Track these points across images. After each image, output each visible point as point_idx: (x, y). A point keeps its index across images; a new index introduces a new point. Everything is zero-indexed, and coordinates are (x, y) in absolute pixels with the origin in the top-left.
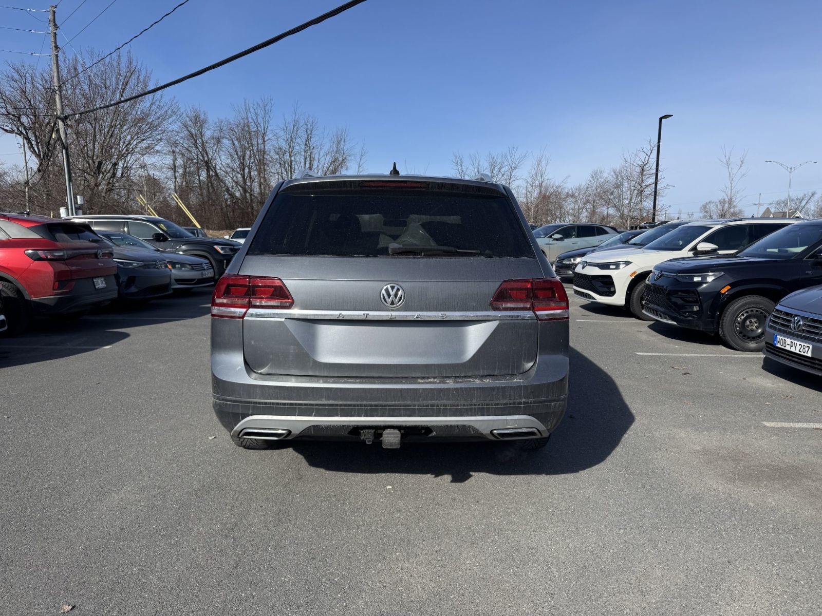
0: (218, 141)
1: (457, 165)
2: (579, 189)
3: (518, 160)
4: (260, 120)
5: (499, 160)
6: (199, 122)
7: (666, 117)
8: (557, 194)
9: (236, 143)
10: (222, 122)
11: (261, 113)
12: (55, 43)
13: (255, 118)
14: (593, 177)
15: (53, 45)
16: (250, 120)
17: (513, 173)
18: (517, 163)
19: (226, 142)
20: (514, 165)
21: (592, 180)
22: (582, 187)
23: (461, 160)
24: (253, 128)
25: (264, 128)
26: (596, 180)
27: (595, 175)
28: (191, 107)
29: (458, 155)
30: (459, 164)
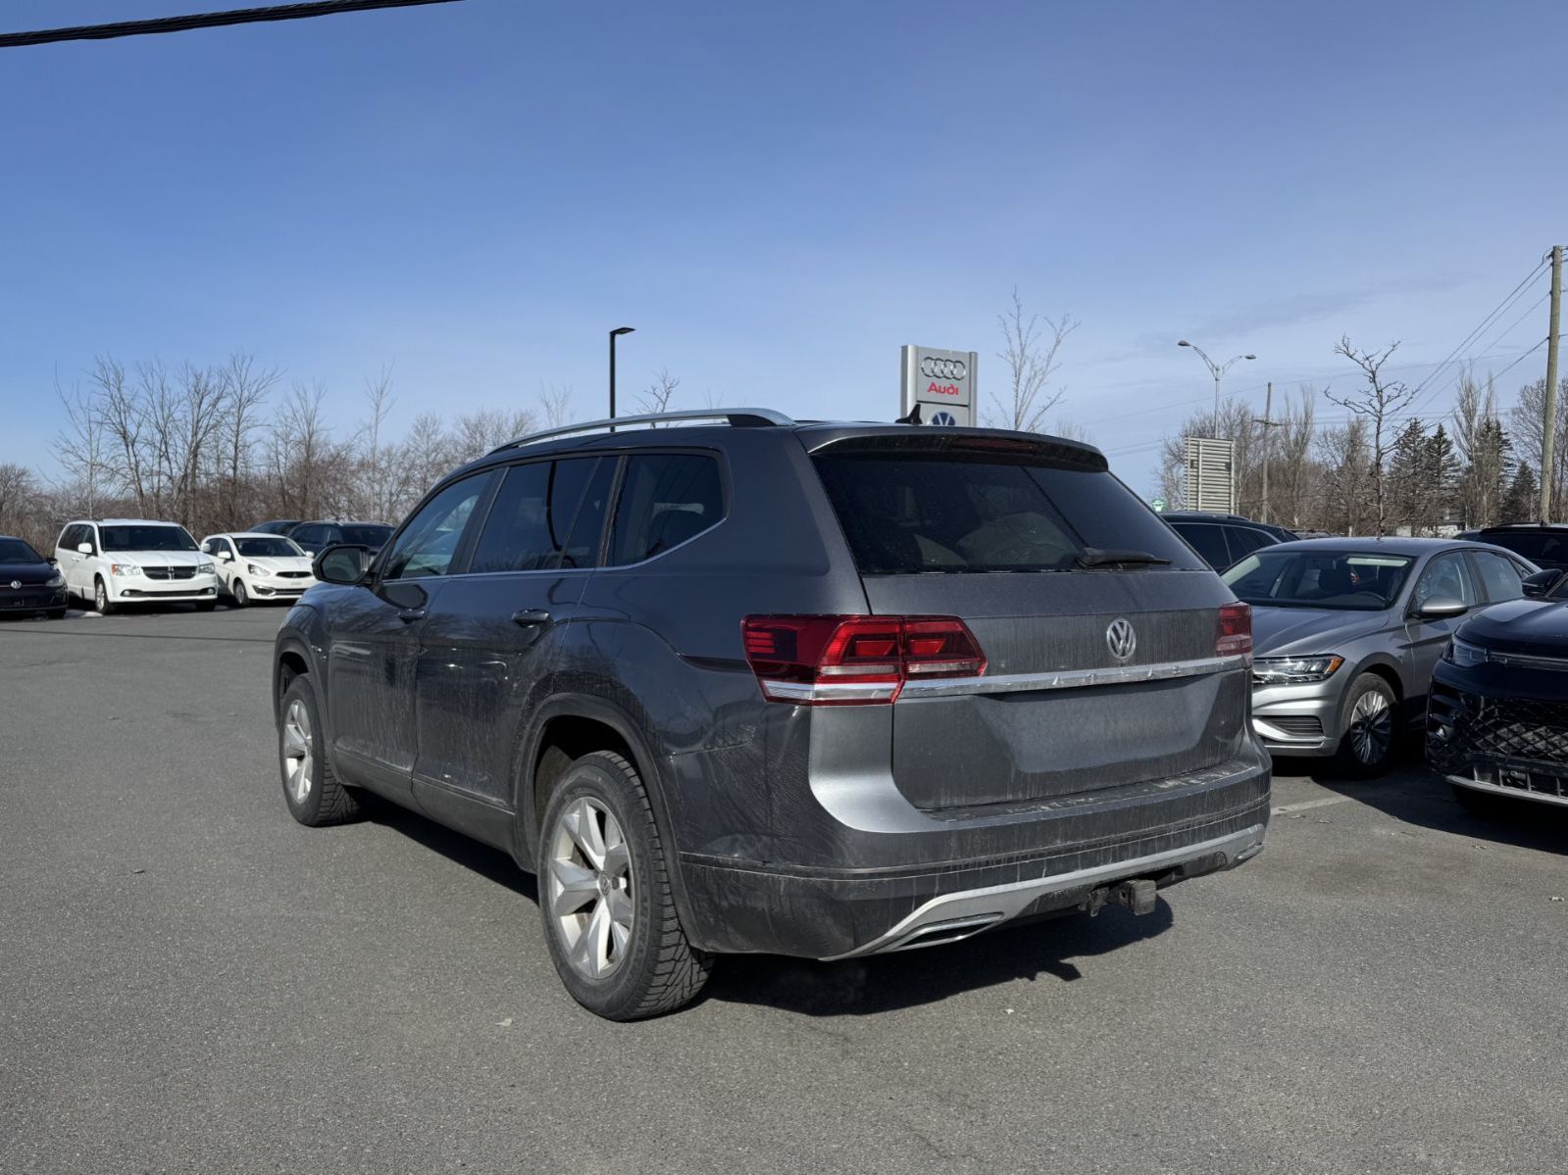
1: (107, 383)
2: (389, 453)
3: (257, 383)
5: (214, 382)
7: (623, 331)
8: (338, 462)
14: (418, 432)
17: (246, 413)
18: (253, 390)
20: (246, 394)
21: (418, 437)
22: (394, 451)
23: (117, 374)
26: (425, 439)
27: (424, 428)
29: (108, 361)
30: (111, 382)
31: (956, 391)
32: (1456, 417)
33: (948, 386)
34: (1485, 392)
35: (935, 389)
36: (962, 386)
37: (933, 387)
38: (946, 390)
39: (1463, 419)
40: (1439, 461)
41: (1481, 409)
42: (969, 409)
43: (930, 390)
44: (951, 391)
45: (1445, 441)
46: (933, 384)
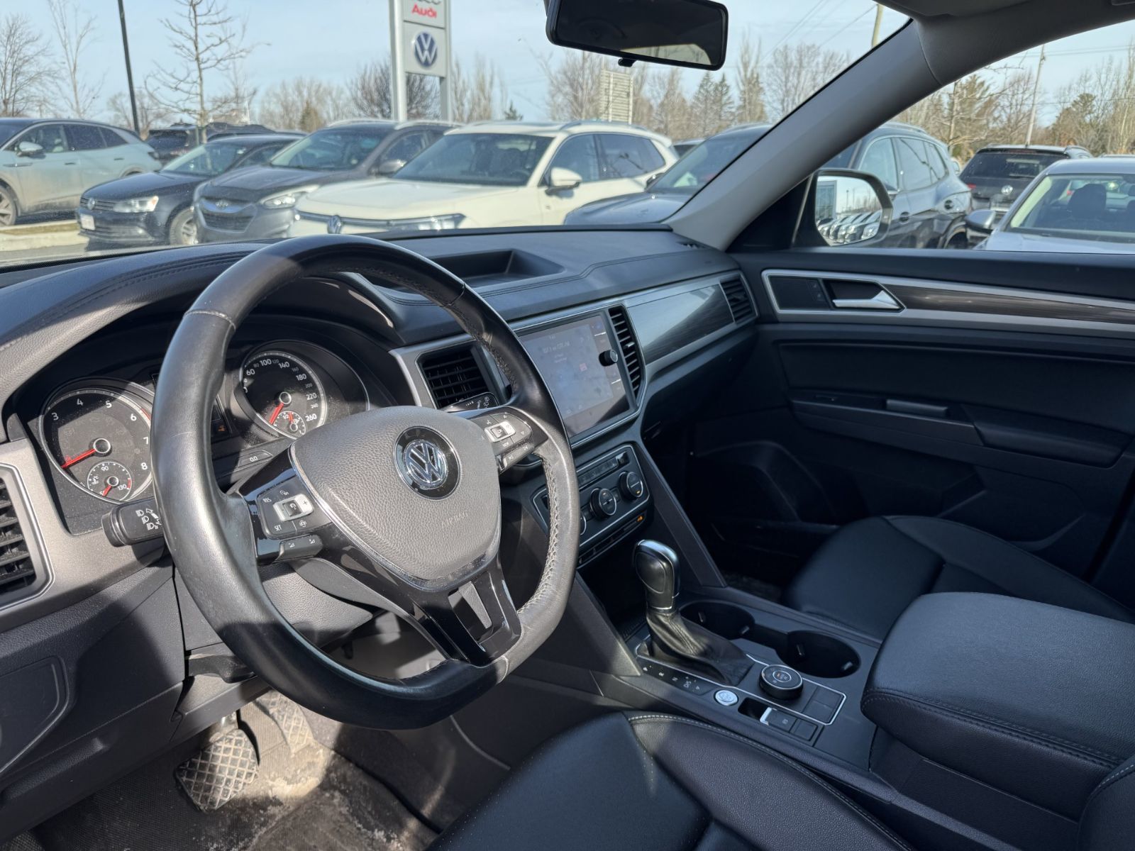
31: (434, 14)
32: (738, 67)
33: (428, 9)
34: (756, 50)
35: (418, 11)
36: (439, 9)
37: (416, 9)
38: (426, 13)
39: (742, 70)
40: (721, 100)
41: (752, 64)
42: (446, 31)
43: (414, 11)
44: (430, 13)
45: (726, 85)
46: (416, 7)
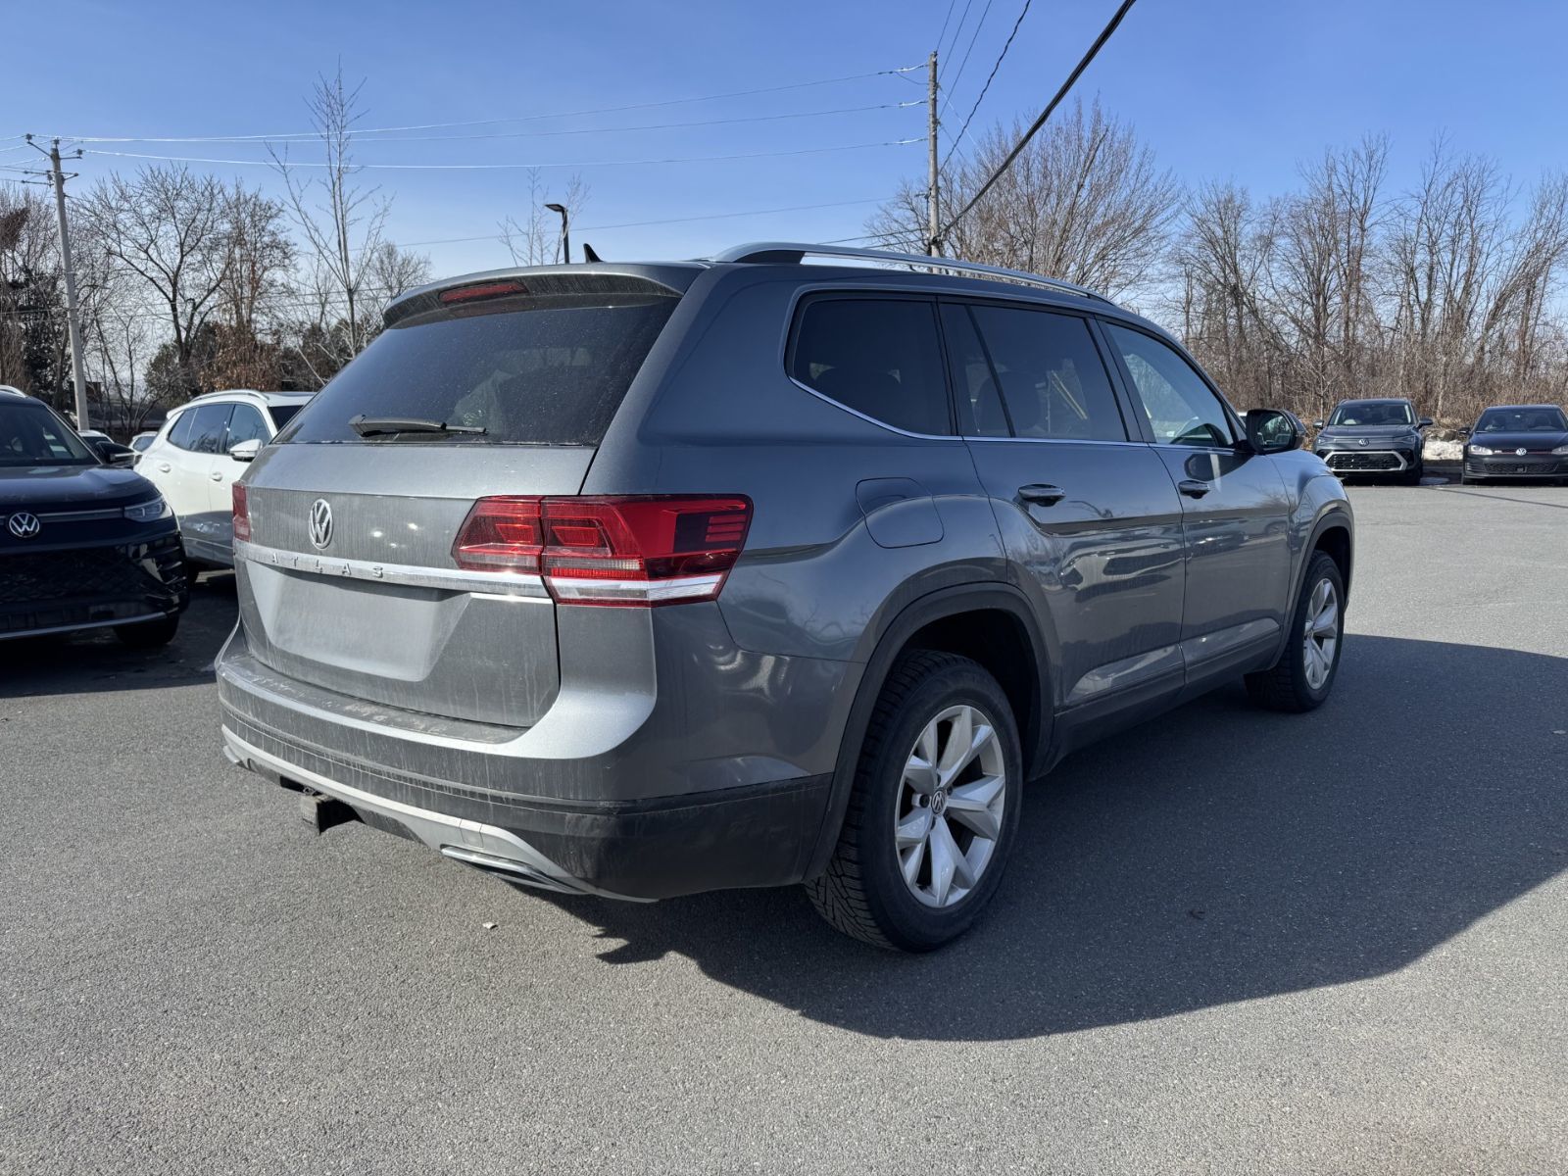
0: (1267, 243)
4: (1358, 189)
6: (1229, 210)
9: (1306, 241)
10: (1278, 202)
11: (1360, 171)
12: (934, 116)
13: (1345, 185)
15: (931, 120)
16: (1337, 190)
19: (1282, 242)
24: (1342, 207)
25: (1366, 202)
28: (1210, 183)
